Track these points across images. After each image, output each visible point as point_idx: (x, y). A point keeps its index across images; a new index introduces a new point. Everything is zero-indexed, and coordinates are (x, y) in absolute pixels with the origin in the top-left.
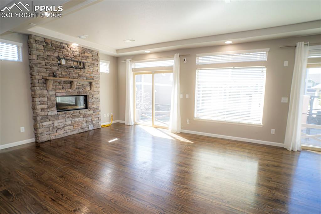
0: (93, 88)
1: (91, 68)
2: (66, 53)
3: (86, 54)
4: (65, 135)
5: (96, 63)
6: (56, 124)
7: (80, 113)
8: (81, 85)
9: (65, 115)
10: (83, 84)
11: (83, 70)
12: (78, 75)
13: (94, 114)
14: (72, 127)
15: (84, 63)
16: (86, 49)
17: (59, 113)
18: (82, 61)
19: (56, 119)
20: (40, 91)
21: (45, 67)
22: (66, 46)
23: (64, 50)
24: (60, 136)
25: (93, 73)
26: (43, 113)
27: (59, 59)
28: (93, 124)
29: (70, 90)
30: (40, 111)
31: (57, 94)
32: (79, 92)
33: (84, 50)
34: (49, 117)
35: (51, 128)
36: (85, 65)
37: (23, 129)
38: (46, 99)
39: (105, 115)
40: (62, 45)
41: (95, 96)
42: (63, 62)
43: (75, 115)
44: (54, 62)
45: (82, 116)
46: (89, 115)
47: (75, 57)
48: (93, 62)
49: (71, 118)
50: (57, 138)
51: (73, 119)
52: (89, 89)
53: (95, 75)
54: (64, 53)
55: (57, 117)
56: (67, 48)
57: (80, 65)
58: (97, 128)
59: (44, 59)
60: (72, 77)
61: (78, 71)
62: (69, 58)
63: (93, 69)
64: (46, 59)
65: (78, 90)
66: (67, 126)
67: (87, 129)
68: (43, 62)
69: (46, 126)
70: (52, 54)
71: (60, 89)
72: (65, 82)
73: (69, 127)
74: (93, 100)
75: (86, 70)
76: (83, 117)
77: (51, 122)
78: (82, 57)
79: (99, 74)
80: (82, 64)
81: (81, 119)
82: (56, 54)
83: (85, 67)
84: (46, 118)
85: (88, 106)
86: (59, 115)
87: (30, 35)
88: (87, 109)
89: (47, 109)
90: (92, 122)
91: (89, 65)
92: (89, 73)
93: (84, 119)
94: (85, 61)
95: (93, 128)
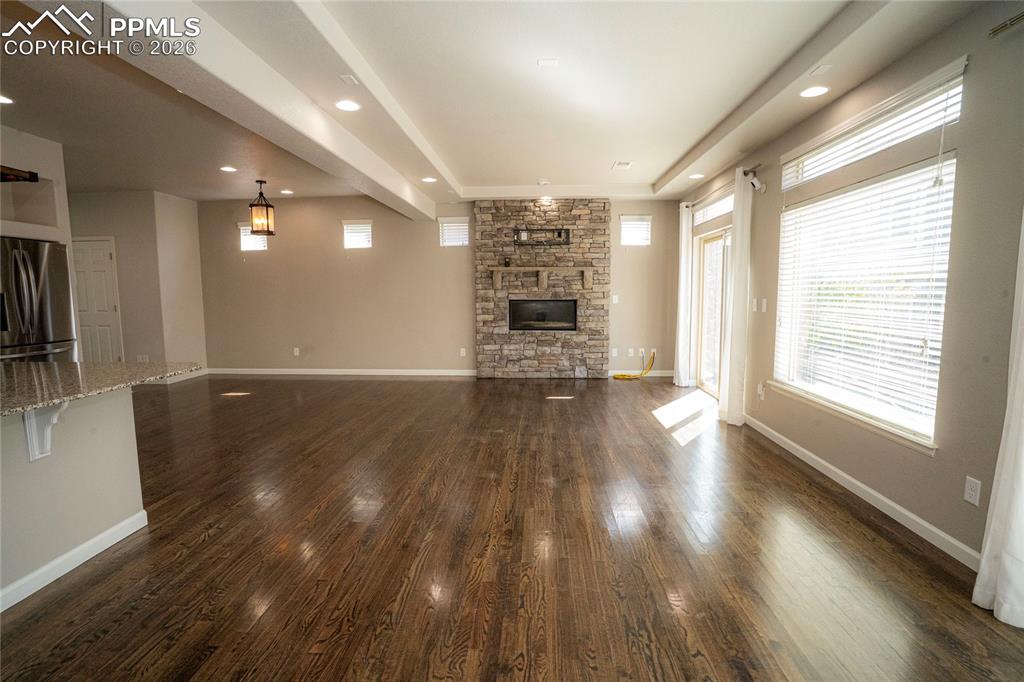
0: (586, 286)
1: (586, 241)
2: (531, 217)
3: (574, 212)
4: (521, 376)
5: (602, 227)
6: (506, 352)
7: (554, 337)
8: (561, 278)
9: (523, 337)
10: (564, 277)
11: (564, 247)
12: (554, 258)
13: (589, 343)
14: (536, 362)
15: (567, 231)
16: (574, 200)
17: (512, 332)
18: (565, 227)
19: (506, 343)
20: (482, 292)
21: (493, 249)
22: (532, 204)
23: (527, 213)
24: (512, 376)
25: (592, 250)
26: (485, 329)
27: (517, 231)
28: (586, 365)
29: (536, 289)
30: (482, 324)
31: (510, 296)
32: (555, 294)
33: (569, 205)
34: (495, 337)
35: (497, 357)
36: (571, 236)
37: (463, 352)
38: (492, 305)
39: (631, 350)
40: (523, 204)
42: (524, 236)
43: (543, 338)
44: (507, 239)
45: (559, 344)
46: (577, 343)
47: (549, 221)
48: (593, 226)
49: (535, 346)
50: (505, 377)
51: (540, 348)
52: (580, 287)
53: (597, 256)
54: (527, 219)
55: (507, 339)
56: (532, 208)
57: (560, 235)
58: (594, 377)
59: (493, 236)
60: (542, 264)
61: (554, 249)
62: (536, 227)
63: (591, 241)
64: (495, 236)
65: (552, 289)
66: (526, 358)
67: (569, 374)
68: (490, 242)
69: (490, 353)
70: (505, 226)
71: (516, 287)
72: (526, 274)
73: (531, 362)
74: (588, 312)
75: (571, 246)
76: (563, 347)
77: (497, 347)
78: (565, 219)
79: (609, 252)
80: (563, 235)
81: (557, 350)
82: (512, 225)
83: (571, 239)
84: (489, 338)
85: (579, 324)
86: (513, 335)
87: (474, 202)
88: (575, 330)
89: (492, 322)
90: (583, 361)
91: (582, 233)
92: (580, 251)
93: (565, 351)
94: (571, 227)
95: (586, 375)
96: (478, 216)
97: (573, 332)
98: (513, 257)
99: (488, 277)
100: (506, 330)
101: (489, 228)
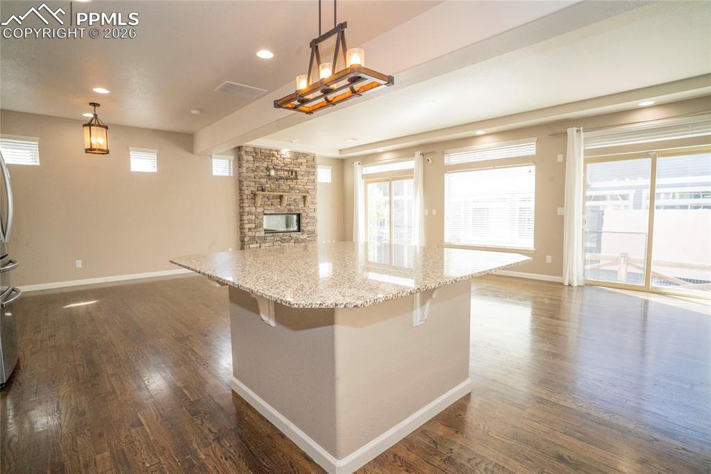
0: (307, 205)
1: (305, 178)
2: (275, 161)
3: (299, 160)
5: (313, 170)
7: (290, 237)
8: (293, 200)
9: (273, 238)
10: (295, 199)
11: (295, 181)
12: (289, 188)
13: (309, 239)
15: (296, 172)
16: (299, 153)
17: (266, 235)
18: (295, 169)
19: (264, 242)
20: (248, 208)
21: (254, 180)
22: (276, 153)
23: (274, 158)
25: (308, 184)
26: (250, 234)
27: (268, 169)
29: (279, 207)
30: (248, 231)
31: (265, 211)
32: (290, 210)
33: (297, 155)
34: (257, 239)
36: (298, 175)
38: (254, 217)
40: (271, 152)
41: (310, 215)
42: (273, 173)
43: (285, 238)
45: (292, 241)
46: (302, 240)
47: (286, 165)
48: (308, 169)
49: (280, 243)
51: (283, 244)
52: (303, 206)
53: (311, 187)
56: (277, 155)
57: (292, 174)
59: (253, 171)
60: (282, 191)
61: (289, 182)
62: (279, 167)
63: (307, 178)
64: (256, 171)
65: (289, 207)
68: (252, 175)
70: (262, 165)
71: (268, 205)
72: (274, 197)
74: (307, 221)
75: (299, 181)
76: (295, 243)
77: (258, 245)
78: (295, 164)
79: (317, 185)
80: (294, 173)
81: (292, 244)
82: (265, 165)
83: (298, 177)
84: (253, 239)
85: (301, 228)
86: (267, 237)
87: (241, 147)
88: (299, 231)
89: (254, 229)
91: (303, 173)
92: (302, 184)
94: (297, 169)
96: (244, 157)
97: (299, 233)
98: (266, 185)
99: (252, 198)
100: (262, 233)
101: (251, 166)
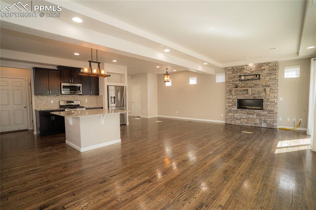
0: (267, 94)
1: (267, 78)
2: (245, 71)
3: (262, 68)
4: (241, 124)
5: (274, 72)
6: (235, 116)
7: (254, 112)
8: (257, 91)
9: (242, 111)
11: (258, 80)
12: (254, 84)
13: (268, 115)
14: (246, 120)
15: (259, 75)
16: (262, 63)
17: (238, 109)
18: (258, 74)
19: (236, 113)
20: (228, 96)
21: (232, 83)
22: (246, 67)
23: (244, 70)
24: (237, 124)
25: (270, 81)
26: (229, 108)
27: (240, 76)
28: (266, 123)
29: (247, 95)
30: (228, 106)
31: (238, 98)
32: (254, 97)
33: (260, 66)
34: (232, 111)
35: (232, 118)
36: (261, 76)
37: (222, 115)
38: (231, 100)
39: (289, 119)
40: (243, 67)
42: (243, 78)
43: (249, 112)
44: (237, 79)
45: (255, 115)
46: (262, 115)
47: (252, 72)
48: (270, 72)
49: (246, 115)
50: (235, 124)
51: (248, 115)
52: (265, 94)
53: (272, 83)
55: (236, 112)
56: (246, 68)
57: (256, 76)
58: (270, 127)
60: (249, 87)
61: (254, 81)
62: (247, 74)
63: (269, 77)
64: (233, 78)
65: (253, 95)
66: (243, 119)
67: (259, 125)
68: (231, 80)
69: (230, 116)
70: (236, 75)
71: (240, 95)
72: (243, 90)
73: (244, 120)
74: (268, 104)
75: (261, 80)
76: (257, 116)
77: (233, 114)
78: (258, 70)
80: (258, 76)
81: (255, 116)
82: (239, 74)
83: (261, 78)
84: (230, 111)
85: (264, 108)
86: (238, 111)
87: (226, 68)
88: (262, 110)
89: (231, 106)
90: (265, 121)
91: (266, 75)
92: (265, 81)
93: (258, 117)
94: (261, 73)
95: (266, 126)
96: (227, 72)
97: (262, 111)
98: (239, 85)
99: (230, 91)
100: (236, 109)
101: (231, 76)
